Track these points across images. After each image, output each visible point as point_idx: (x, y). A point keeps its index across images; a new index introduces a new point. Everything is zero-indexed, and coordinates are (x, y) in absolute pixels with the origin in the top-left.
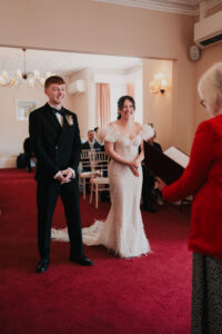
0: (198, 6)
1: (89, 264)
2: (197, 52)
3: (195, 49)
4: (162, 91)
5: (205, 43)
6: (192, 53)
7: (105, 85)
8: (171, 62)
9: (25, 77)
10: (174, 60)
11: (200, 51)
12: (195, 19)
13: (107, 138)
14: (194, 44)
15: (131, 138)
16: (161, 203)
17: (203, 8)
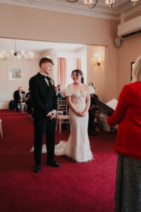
0: (120, 15)
3: (118, 41)
4: (99, 64)
5: (124, 36)
6: (116, 42)
8: (104, 48)
10: (106, 46)
11: (121, 41)
12: (118, 23)
13: (67, 94)
14: (117, 37)
15: (81, 92)
17: (123, 16)
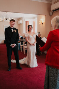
0: (52, 1)
1: (21, 69)
2: (51, 13)
4: (42, 24)
5: (54, 11)
7: (28, 22)
9: (6, 19)
10: (45, 15)
12: (51, 4)
14: (51, 11)
15: (32, 36)
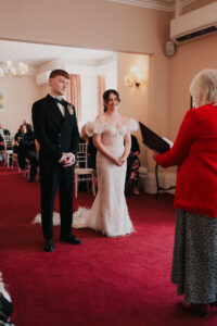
0: (174, 3)
2: (173, 47)
3: (172, 46)
5: (181, 39)
6: (167, 48)
8: (147, 57)
10: (150, 55)
11: (176, 46)
12: (171, 16)
13: (96, 131)
15: (118, 127)
16: (137, 192)
